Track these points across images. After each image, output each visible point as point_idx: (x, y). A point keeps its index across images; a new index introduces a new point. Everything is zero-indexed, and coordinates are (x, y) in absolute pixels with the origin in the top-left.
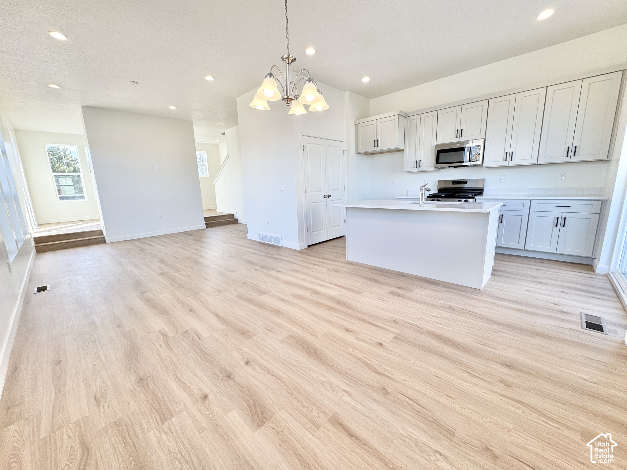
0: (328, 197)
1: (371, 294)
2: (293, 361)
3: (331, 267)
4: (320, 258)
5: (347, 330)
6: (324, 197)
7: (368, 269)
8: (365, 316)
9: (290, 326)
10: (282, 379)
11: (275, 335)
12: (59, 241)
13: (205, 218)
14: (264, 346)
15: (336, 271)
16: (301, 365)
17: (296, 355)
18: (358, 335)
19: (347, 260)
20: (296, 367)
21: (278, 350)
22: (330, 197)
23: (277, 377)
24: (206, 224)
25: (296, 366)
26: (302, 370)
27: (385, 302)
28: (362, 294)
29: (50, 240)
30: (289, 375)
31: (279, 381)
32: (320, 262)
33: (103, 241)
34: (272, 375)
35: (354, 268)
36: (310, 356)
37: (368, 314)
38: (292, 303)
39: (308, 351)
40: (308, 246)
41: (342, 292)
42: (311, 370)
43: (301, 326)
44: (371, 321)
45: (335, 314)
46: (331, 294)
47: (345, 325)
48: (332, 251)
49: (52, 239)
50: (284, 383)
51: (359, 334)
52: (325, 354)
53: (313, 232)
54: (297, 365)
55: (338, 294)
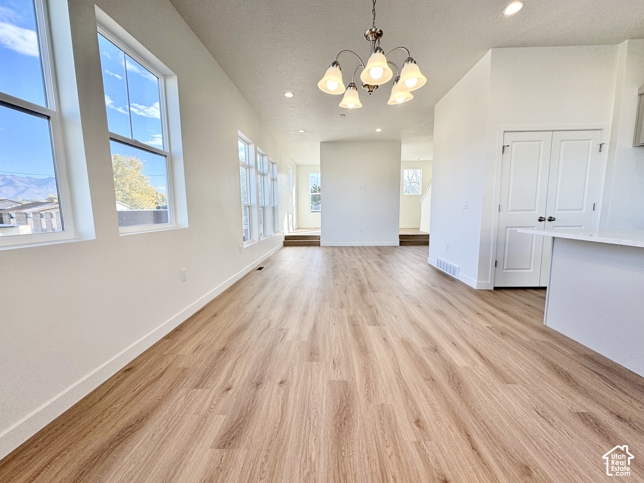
0: (550, 220)
1: (529, 394)
2: (315, 411)
3: (500, 324)
4: (498, 308)
5: (417, 422)
6: (540, 220)
7: (575, 353)
8: (471, 421)
9: (357, 372)
10: (284, 421)
11: (333, 372)
12: (296, 240)
13: (399, 235)
14: (311, 376)
15: (503, 334)
16: (315, 421)
17: (324, 407)
18: (425, 440)
19: (545, 326)
20: (308, 419)
21: (317, 389)
22: (553, 220)
23: (283, 414)
24: (400, 242)
25: (310, 419)
26: (309, 427)
27: (547, 425)
28: (510, 386)
29: (292, 239)
30: (294, 422)
31: (279, 421)
32: (490, 312)
33: (318, 244)
34: (282, 410)
35: (543, 342)
36: (335, 418)
37: (484, 422)
38: (390, 348)
39: (341, 411)
40: (495, 288)
41: (476, 367)
42: (316, 435)
43: (368, 379)
44: (475, 438)
45: (428, 390)
46: (456, 361)
47: (423, 413)
48: (530, 303)
49: (293, 238)
50: (281, 424)
51: (430, 440)
52: (352, 430)
53: (507, 269)
54: (312, 418)
55: (465, 367)
